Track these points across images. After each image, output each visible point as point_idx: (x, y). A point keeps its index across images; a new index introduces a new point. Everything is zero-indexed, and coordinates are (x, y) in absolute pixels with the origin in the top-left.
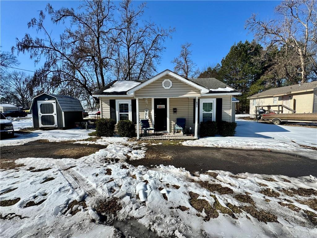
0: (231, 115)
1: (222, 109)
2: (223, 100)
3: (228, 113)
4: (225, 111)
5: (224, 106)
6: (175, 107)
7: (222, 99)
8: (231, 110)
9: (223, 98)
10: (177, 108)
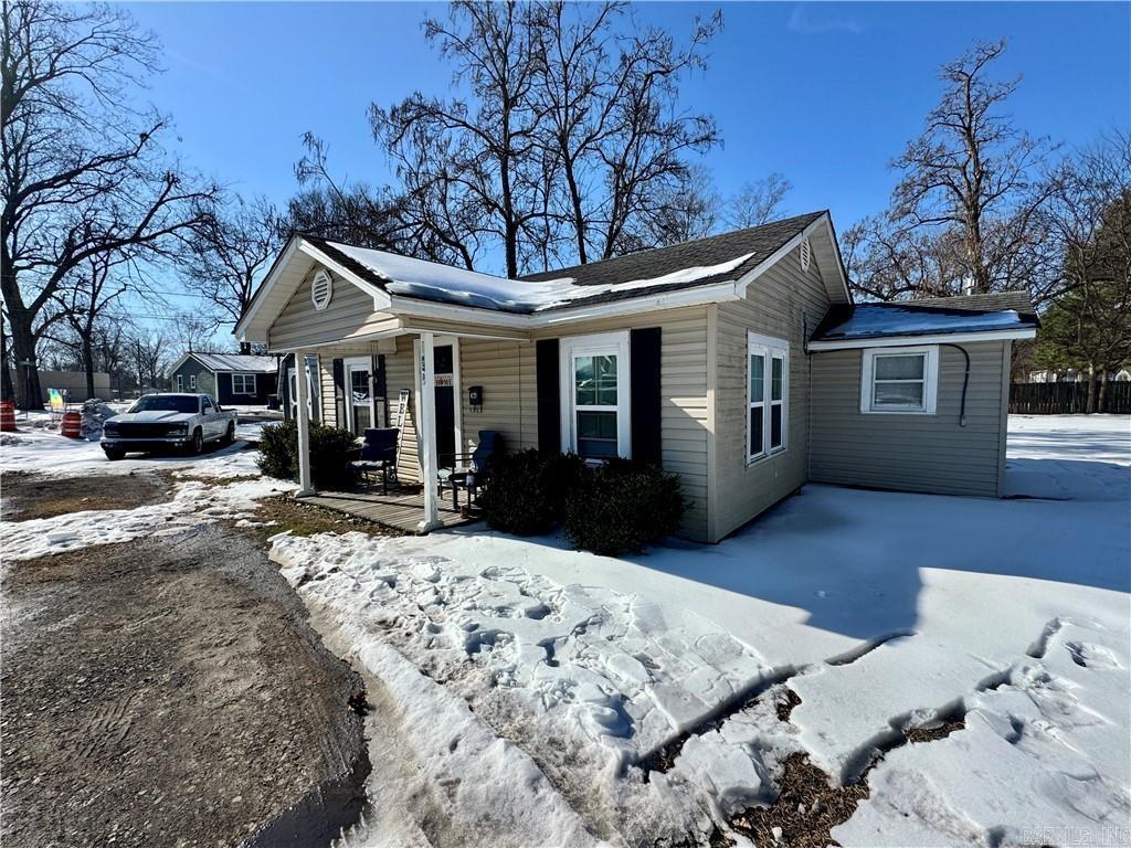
0: (709, 424)
1: (664, 392)
2: (664, 337)
3: (692, 413)
4: (678, 402)
5: (671, 372)
6: (476, 381)
7: (660, 329)
8: (711, 394)
9: (665, 327)
10: (486, 387)
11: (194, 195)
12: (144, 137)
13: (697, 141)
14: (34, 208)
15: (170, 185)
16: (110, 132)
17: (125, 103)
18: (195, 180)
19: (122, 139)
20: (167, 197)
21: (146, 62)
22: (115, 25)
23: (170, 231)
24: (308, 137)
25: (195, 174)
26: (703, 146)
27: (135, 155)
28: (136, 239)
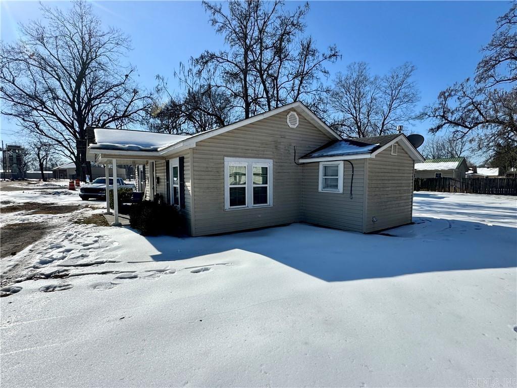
0: (191, 192)
1: (185, 180)
2: (185, 160)
3: (189, 188)
4: (187, 184)
5: (185, 173)
6: (158, 175)
7: (183, 157)
8: (191, 181)
9: (185, 156)
10: (160, 177)
11: (144, 97)
12: (127, 76)
13: (330, 57)
14: (100, 105)
15: (135, 94)
16: (116, 76)
17: (120, 64)
18: (144, 91)
19: (119, 78)
20: (134, 99)
21: (127, 47)
22: (116, 35)
23: (135, 112)
24: (158, 77)
25: (144, 89)
26: (333, 59)
27: (124, 83)
28: (124, 116)
